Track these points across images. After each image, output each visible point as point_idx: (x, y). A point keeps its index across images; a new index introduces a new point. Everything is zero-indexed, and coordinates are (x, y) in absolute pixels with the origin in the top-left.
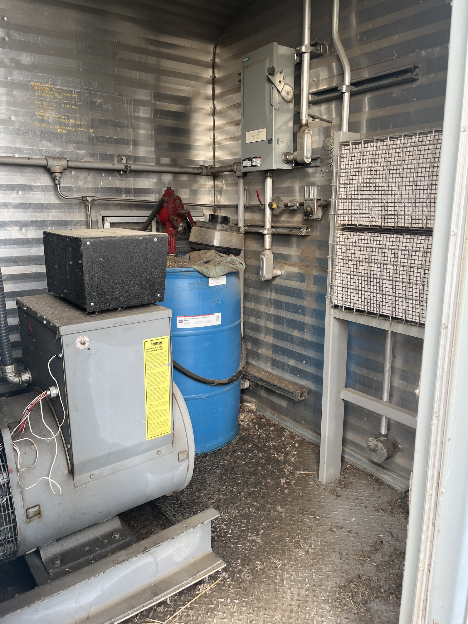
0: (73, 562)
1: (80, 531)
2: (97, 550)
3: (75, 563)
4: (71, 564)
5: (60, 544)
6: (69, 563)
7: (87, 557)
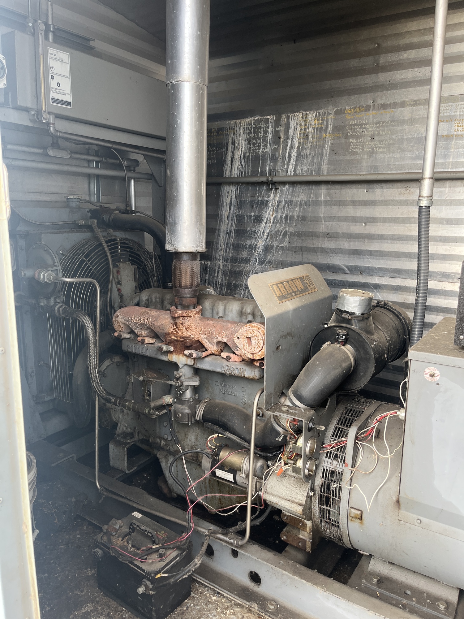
0: (387, 591)
1: (414, 572)
2: (413, 601)
3: (388, 593)
4: (383, 591)
5: (390, 568)
6: (382, 589)
7: (400, 598)
